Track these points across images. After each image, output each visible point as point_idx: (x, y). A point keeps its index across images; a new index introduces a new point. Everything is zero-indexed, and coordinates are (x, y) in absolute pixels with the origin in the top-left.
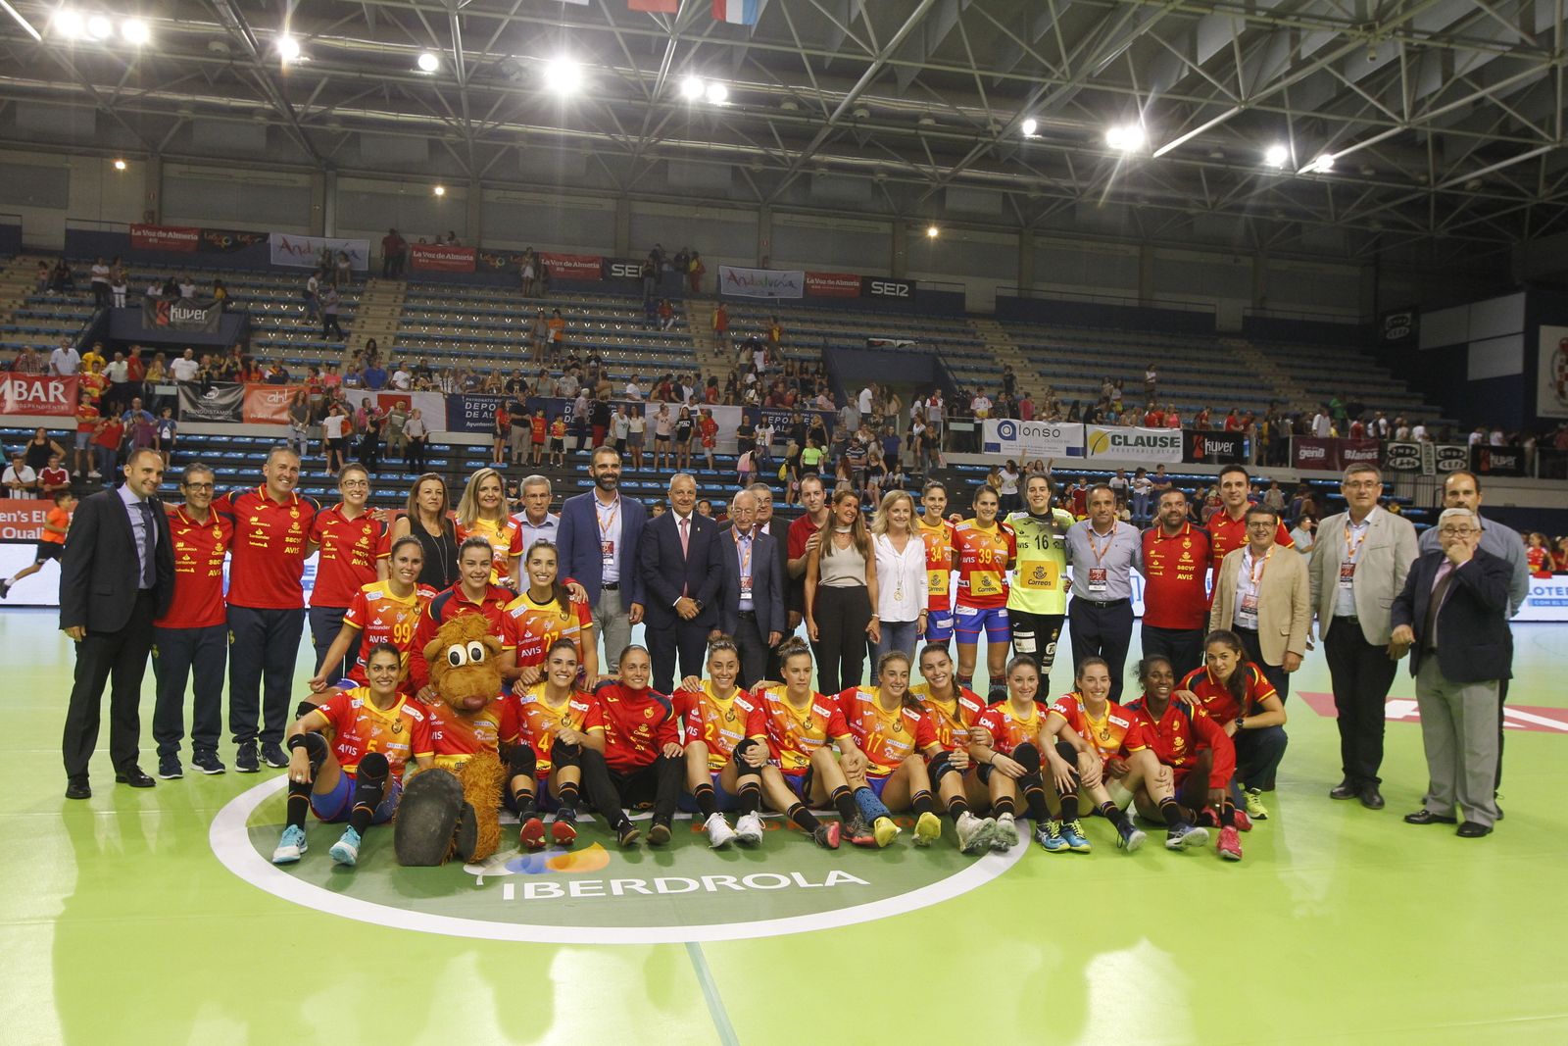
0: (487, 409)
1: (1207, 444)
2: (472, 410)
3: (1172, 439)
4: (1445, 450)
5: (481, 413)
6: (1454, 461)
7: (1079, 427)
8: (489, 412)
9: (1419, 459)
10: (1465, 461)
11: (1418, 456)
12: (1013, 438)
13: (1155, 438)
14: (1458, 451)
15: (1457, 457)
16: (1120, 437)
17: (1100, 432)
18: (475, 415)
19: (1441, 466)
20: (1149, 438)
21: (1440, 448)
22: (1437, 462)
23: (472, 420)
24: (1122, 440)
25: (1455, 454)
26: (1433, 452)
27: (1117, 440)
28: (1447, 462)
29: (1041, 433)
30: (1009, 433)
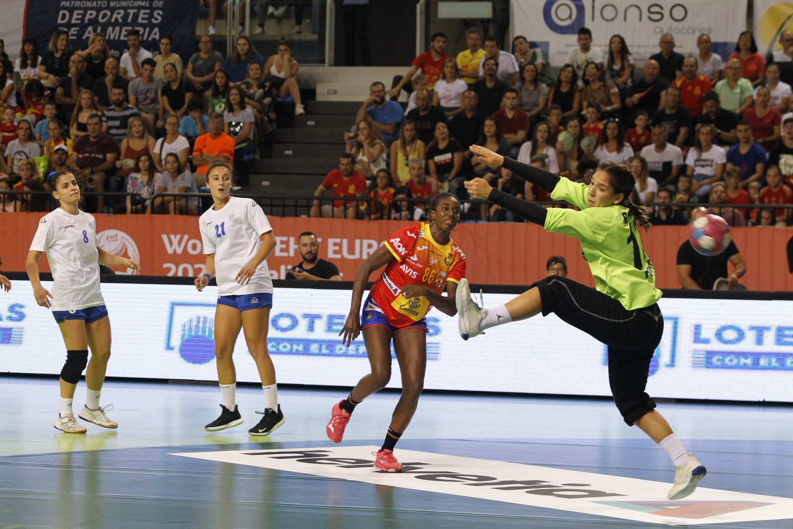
29: (645, 14)
30: (570, 17)
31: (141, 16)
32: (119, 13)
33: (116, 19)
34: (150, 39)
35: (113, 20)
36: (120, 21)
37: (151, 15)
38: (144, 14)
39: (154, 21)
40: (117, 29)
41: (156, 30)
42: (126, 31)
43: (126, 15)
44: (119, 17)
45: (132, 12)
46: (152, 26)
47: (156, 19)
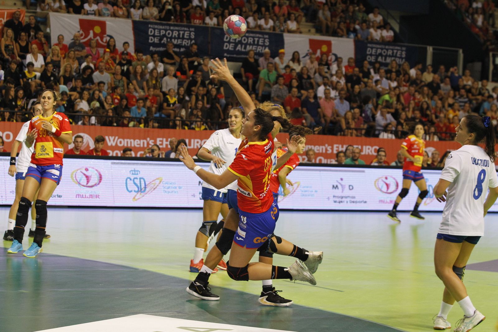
0: (164, 36)
2: (154, 36)
5: (161, 40)
8: (167, 38)
18: (156, 40)
23: (154, 45)
42: (393, 59)
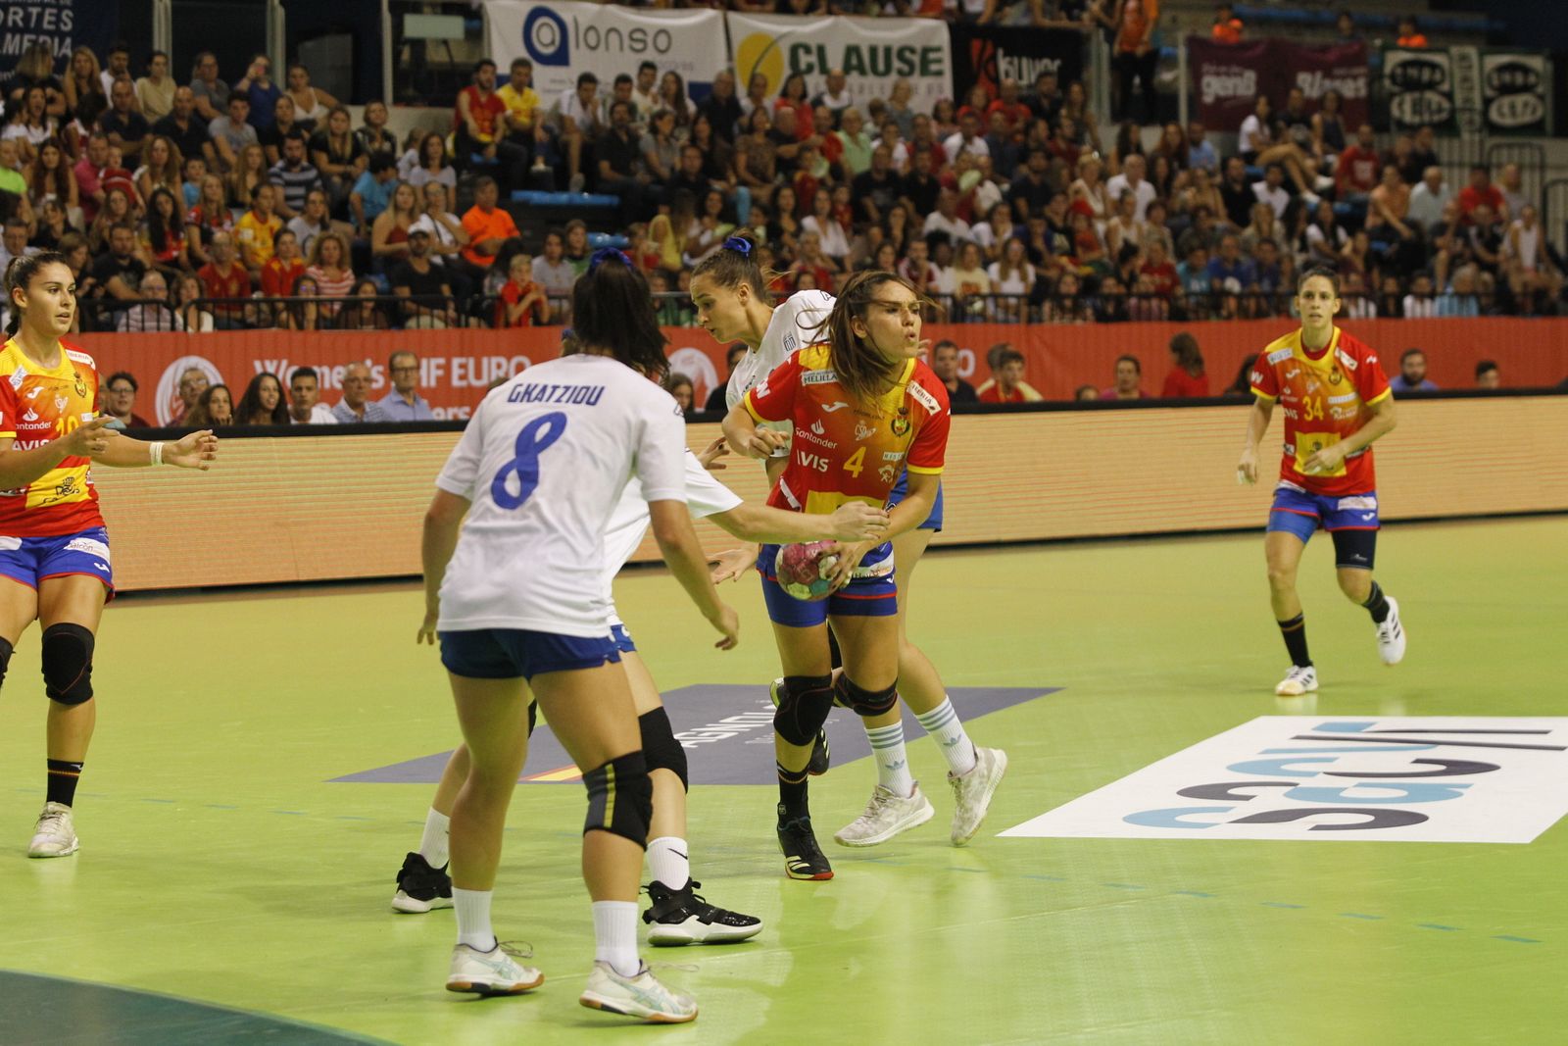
1: (1003, 64)
3: (926, 51)
4: (1502, 69)
6: (1520, 99)
7: (711, 21)
9: (1449, 96)
10: (1541, 98)
11: (1445, 87)
12: (560, 58)
13: (888, 50)
14: (1526, 70)
15: (1526, 88)
16: (808, 50)
17: (759, 36)
19: (1494, 116)
20: (873, 50)
21: (1495, 61)
22: (1487, 102)
24: (813, 59)
25: (1519, 79)
26: (1475, 74)
27: (804, 60)
28: (1506, 101)
29: (627, 42)
30: (553, 42)
31: (47, 18)
32: (15, 13)
33: (14, 22)
34: (60, 55)
35: (10, 23)
36: (20, 24)
37: (59, 20)
38: (51, 15)
39: (63, 28)
40: (18, 37)
41: (68, 41)
42: (29, 41)
43: (27, 18)
44: (18, 18)
45: (34, 11)
46: (62, 36)
47: (65, 24)
